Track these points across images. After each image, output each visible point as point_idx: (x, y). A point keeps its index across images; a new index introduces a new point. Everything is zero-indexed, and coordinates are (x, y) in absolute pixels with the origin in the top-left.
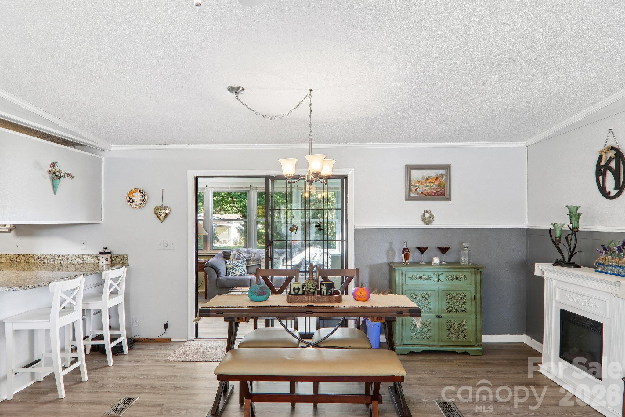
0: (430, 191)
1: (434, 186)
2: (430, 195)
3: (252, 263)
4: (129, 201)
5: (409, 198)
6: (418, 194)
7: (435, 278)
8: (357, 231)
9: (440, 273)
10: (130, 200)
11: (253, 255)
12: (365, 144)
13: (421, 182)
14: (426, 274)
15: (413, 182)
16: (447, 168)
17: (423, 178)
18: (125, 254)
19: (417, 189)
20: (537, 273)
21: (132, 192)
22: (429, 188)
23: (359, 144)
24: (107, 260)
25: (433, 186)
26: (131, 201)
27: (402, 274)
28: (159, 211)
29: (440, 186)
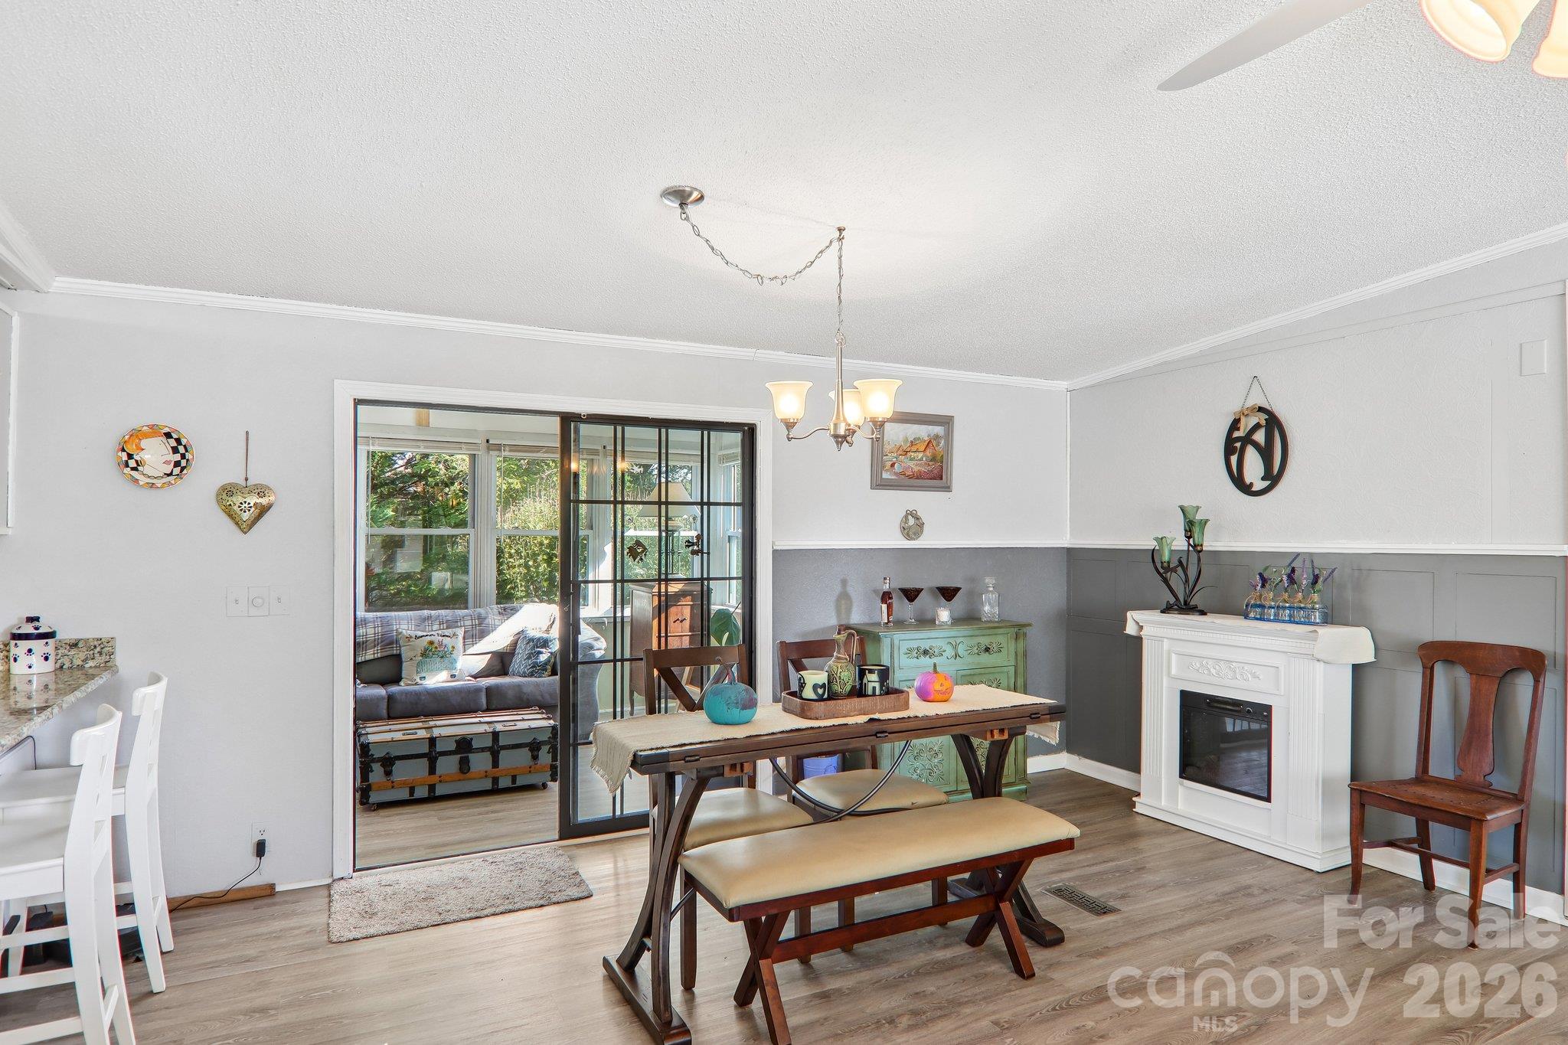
0: (916, 469)
1: (924, 459)
2: (916, 479)
3: (371, 652)
4: (127, 465)
5: (879, 484)
6: (896, 474)
7: (950, 652)
8: (777, 554)
9: (956, 641)
10: (129, 461)
13: (901, 449)
14: (934, 643)
15: (886, 449)
16: (946, 422)
17: (906, 441)
18: (105, 634)
19: (895, 463)
20: (1131, 629)
21: (136, 435)
22: (916, 463)
24: (46, 659)
25: (921, 459)
26: (132, 463)
28: (238, 499)
29: (934, 459)
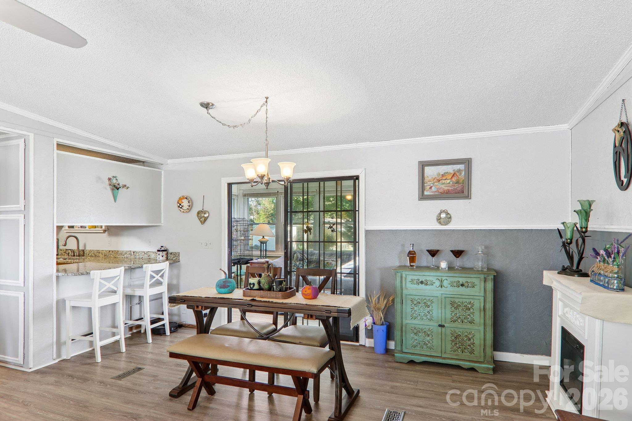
0: (446, 188)
1: (451, 183)
2: (446, 193)
3: (313, 264)
4: (179, 207)
5: (423, 197)
6: (432, 192)
7: (438, 283)
8: (367, 232)
9: (444, 278)
11: (315, 257)
12: (376, 142)
13: (436, 179)
14: (428, 278)
15: (426, 180)
16: (467, 162)
17: (439, 174)
18: (176, 251)
19: (432, 187)
20: (545, 282)
21: (181, 199)
22: (445, 186)
23: (369, 143)
24: (163, 256)
25: (449, 183)
27: (402, 277)
28: (200, 215)
29: (458, 182)
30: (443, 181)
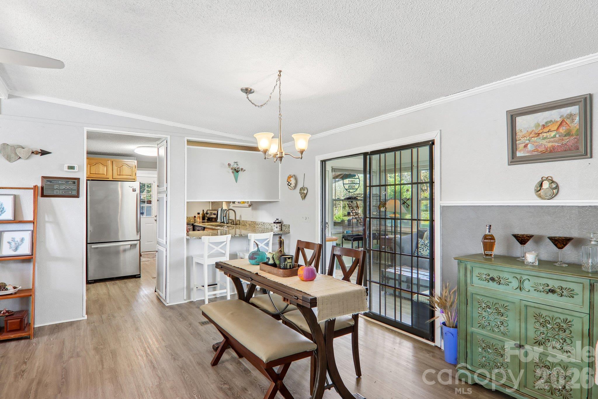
0: (550, 145)
1: (557, 136)
2: (550, 152)
4: (288, 185)
5: (514, 160)
6: (528, 152)
7: (515, 284)
8: (443, 208)
9: (525, 277)
12: (452, 95)
13: (533, 133)
14: (502, 275)
15: (519, 135)
17: (537, 125)
18: (288, 223)
19: (527, 145)
21: (289, 178)
23: (444, 97)
25: (554, 137)
27: (466, 269)
28: (302, 192)
29: (568, 134)
30: (545, 134)
